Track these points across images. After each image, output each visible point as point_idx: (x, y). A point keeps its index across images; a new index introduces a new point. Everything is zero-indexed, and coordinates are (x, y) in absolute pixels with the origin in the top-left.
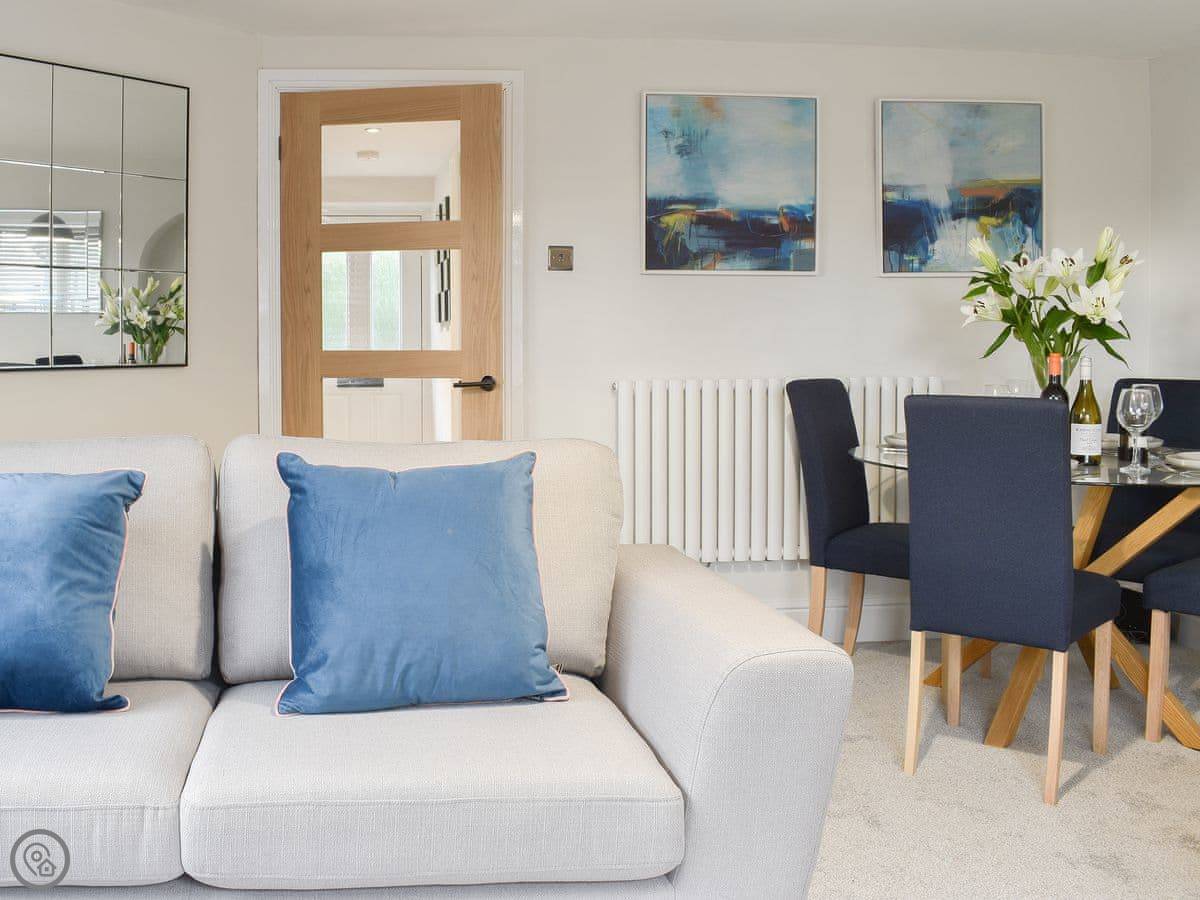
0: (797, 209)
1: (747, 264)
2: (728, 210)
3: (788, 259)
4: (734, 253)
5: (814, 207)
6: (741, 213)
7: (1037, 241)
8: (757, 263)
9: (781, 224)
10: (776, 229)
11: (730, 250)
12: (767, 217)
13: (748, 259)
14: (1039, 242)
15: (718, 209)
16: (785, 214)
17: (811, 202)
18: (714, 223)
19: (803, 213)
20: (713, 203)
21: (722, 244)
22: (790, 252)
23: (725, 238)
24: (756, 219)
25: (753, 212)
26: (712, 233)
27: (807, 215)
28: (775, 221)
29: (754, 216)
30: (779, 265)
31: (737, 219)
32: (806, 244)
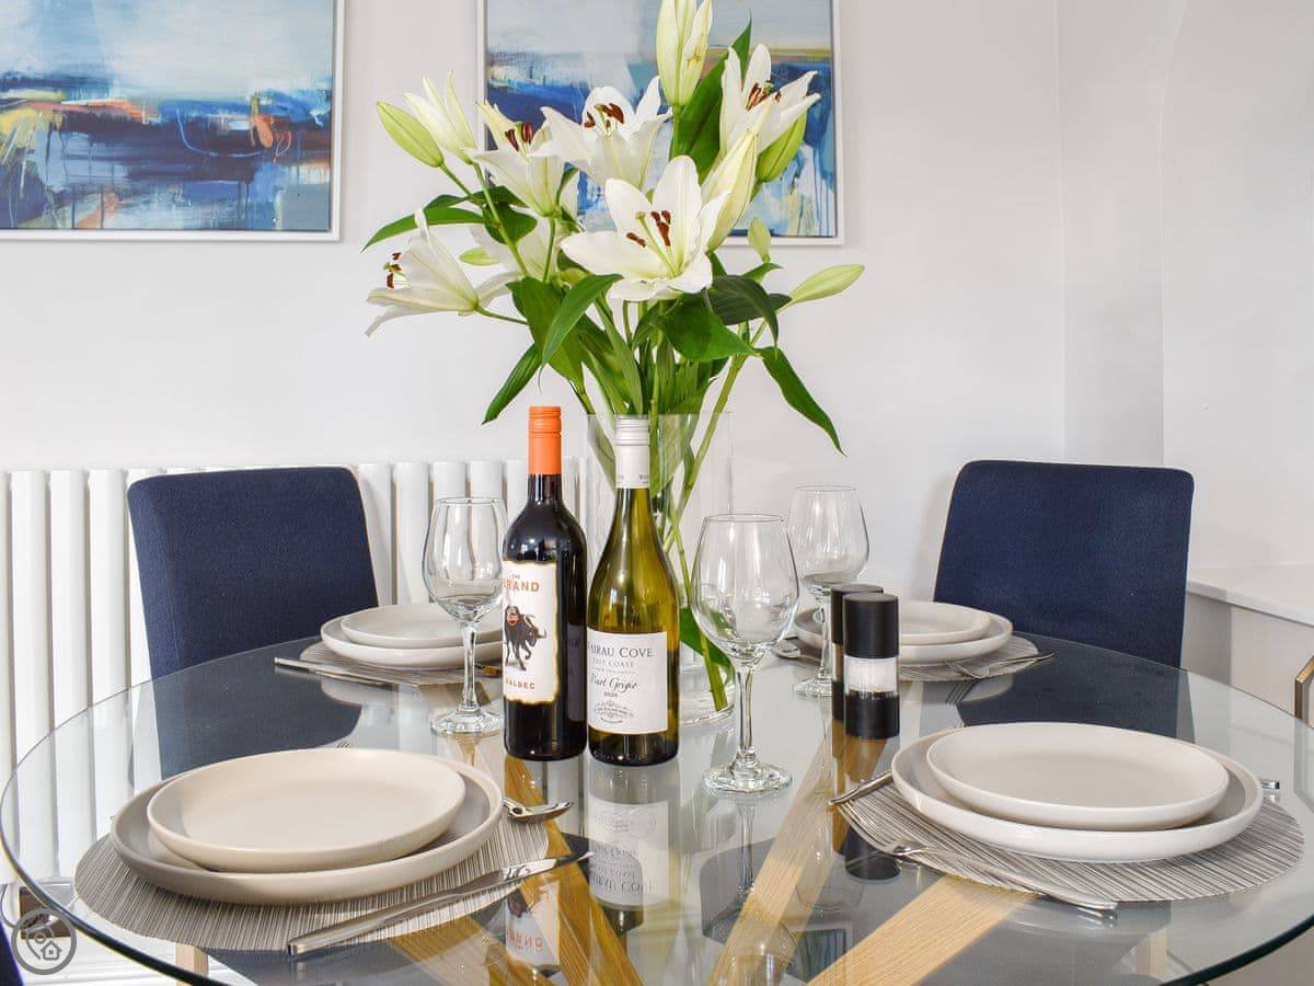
0: (290, 99)
1: (177, 216)
2: (133, 101)
3: (270, 206)
4: (148, 192)
5: (329, 96)
6: (163, 107)
7: (824, 175)
8: (199, 213)
9: (255, 129)
10: (242, 141)
11: (139, 185)
12: (222, 117)
13: (179, 205)
14: (829, 176)
15: (113, 97)
16: (264, 111)
17: (325, 86)
18: (102, 128)
19: (306, 111)
20: (102, 85)
21: (120, 172)
22: (276, 189)
23: (123, 160)
24: (199, 119)
25: (193, 104)
26: (99, 149)
27: (314, 113)
28: (242, 124)
29: (194, 114)
30: (253, 219)
31: (157, 120)
32: (310, 174)
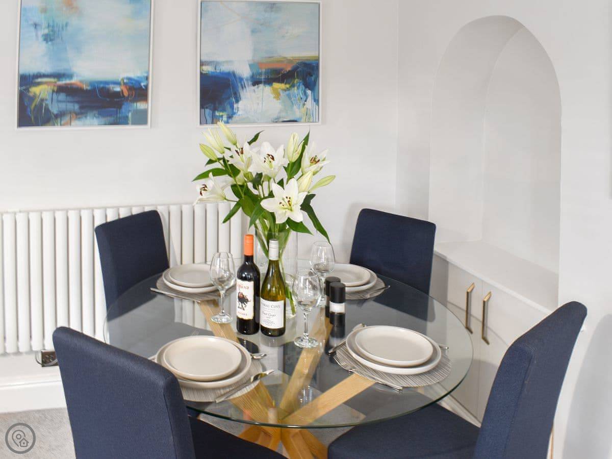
0: (134, 80)
1: (96, 121)
2: (81, 82)
3: (127, 117)
4: (86, 113)
5: (147, 78)
6: (91, 83)
8: (103, 120)
9: (122, 91)
10: (117, 95)
11: (83, 111)
12: (111, 86)
13: (96, 118)
14: (316, 101)
15: (74, 81)
16: (125, 84)
17: (146, 75)
18: (71, 91)
19: (139, 83)
20: (70, 76)
21: (77, 107)
22: (129, 111)
23: (78, 102)
24: (103, 88)
25: (101, 82)
26: (69, 98)
27: (142, 84)
28: (118, 89)
29: (102, 86)
30: (121, 121)
31: (89, 88)
32: (140, 106)
